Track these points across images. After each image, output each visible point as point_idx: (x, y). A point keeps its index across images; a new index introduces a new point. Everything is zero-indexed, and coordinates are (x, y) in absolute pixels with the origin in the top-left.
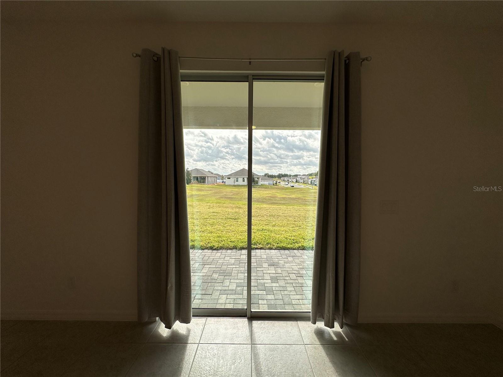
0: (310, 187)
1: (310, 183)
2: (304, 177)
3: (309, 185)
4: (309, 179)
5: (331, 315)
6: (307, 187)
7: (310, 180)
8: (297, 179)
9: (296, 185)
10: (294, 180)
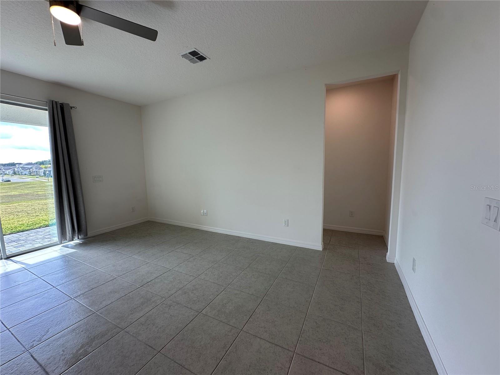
0: (44, 179)
1: (42, 175)
2: (30, 166)
3: (41, 178)
4: (41, 168)
5: (71, 234)
6: (37, 180)
7: (42, 171)
8: (14, 170)
9: (15, 179)
10: (9, 171)
